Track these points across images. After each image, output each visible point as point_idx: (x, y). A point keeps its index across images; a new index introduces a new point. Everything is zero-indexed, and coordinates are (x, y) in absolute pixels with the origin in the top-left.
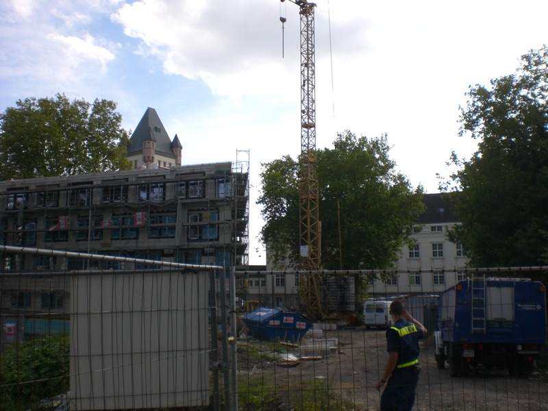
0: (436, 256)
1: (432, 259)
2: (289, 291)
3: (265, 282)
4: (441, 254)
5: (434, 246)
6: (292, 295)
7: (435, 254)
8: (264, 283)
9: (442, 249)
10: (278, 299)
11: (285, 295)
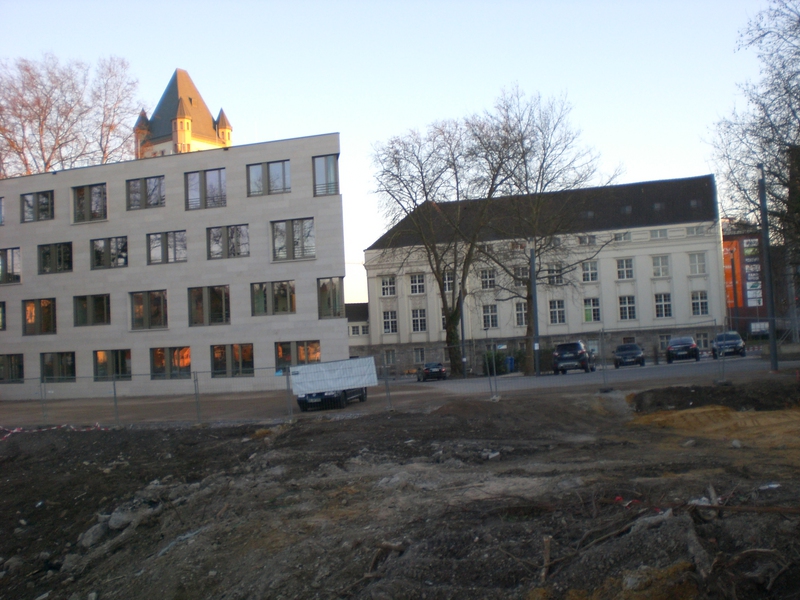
0: (623, 277)
1: (617, 282)
2: (404, 340)
3: (367, 327)
4: (630, 274)
5: (620, 263)
6: (410, 344)
7: (620, 275)
8: (366, 330)
9: (631, 266)
10: (387, 352)
11: (399, 345)
